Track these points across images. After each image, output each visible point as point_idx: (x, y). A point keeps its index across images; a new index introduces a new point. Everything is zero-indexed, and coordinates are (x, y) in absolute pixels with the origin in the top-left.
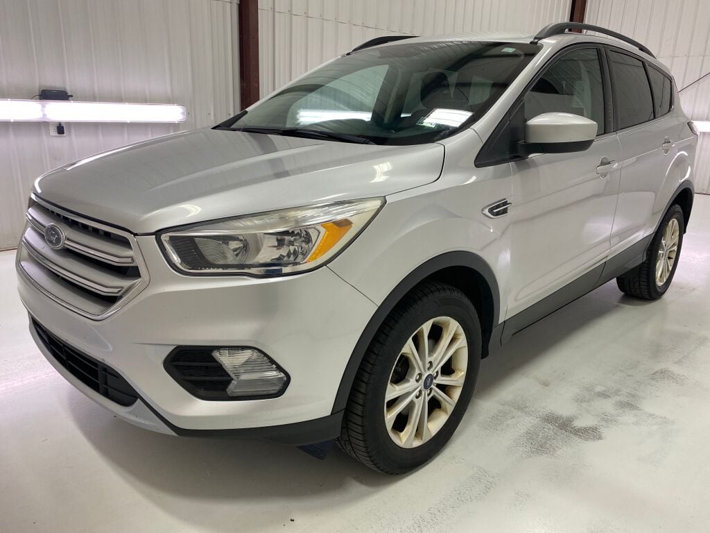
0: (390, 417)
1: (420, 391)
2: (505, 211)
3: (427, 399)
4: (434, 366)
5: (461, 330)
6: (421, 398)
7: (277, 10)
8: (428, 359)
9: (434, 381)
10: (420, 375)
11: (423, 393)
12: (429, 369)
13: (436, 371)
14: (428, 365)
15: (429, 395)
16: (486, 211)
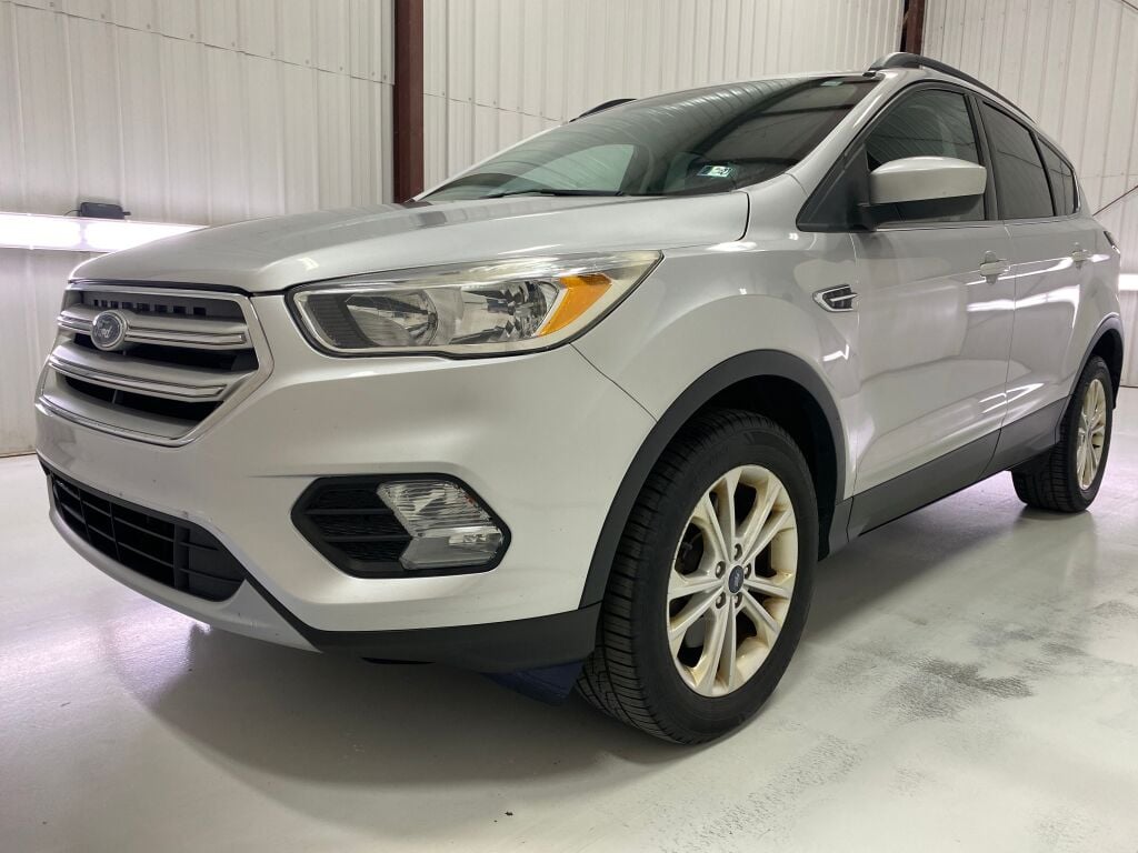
0: (676, 633)
1: (723, 595)
2: (847, 304)
3: (735, 612)
4: (745, 553)
5: (786, 498)
6: (726, 607)
7: (451, 96)
8: (735, 540)
9: (745, 582)
10: (722, 565)
11: (728, 598)
12: (736, 557)
13: (746, 563)
14: (734, 551)
15: (737, 605)
16: (819, 297)
